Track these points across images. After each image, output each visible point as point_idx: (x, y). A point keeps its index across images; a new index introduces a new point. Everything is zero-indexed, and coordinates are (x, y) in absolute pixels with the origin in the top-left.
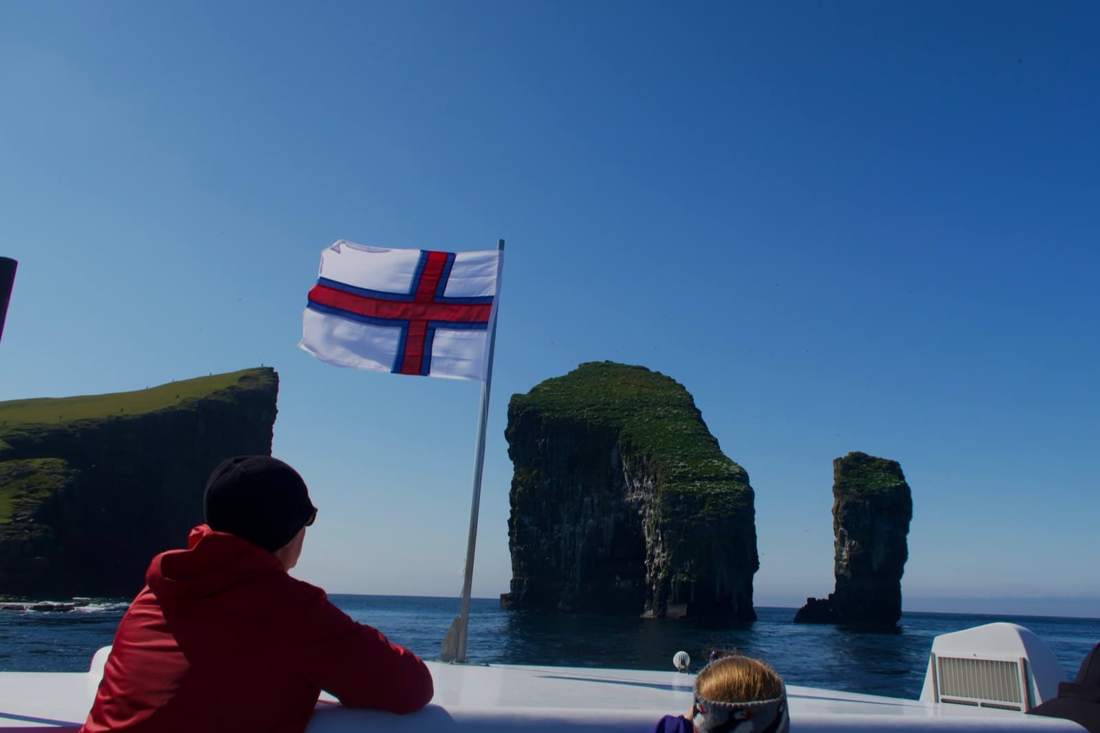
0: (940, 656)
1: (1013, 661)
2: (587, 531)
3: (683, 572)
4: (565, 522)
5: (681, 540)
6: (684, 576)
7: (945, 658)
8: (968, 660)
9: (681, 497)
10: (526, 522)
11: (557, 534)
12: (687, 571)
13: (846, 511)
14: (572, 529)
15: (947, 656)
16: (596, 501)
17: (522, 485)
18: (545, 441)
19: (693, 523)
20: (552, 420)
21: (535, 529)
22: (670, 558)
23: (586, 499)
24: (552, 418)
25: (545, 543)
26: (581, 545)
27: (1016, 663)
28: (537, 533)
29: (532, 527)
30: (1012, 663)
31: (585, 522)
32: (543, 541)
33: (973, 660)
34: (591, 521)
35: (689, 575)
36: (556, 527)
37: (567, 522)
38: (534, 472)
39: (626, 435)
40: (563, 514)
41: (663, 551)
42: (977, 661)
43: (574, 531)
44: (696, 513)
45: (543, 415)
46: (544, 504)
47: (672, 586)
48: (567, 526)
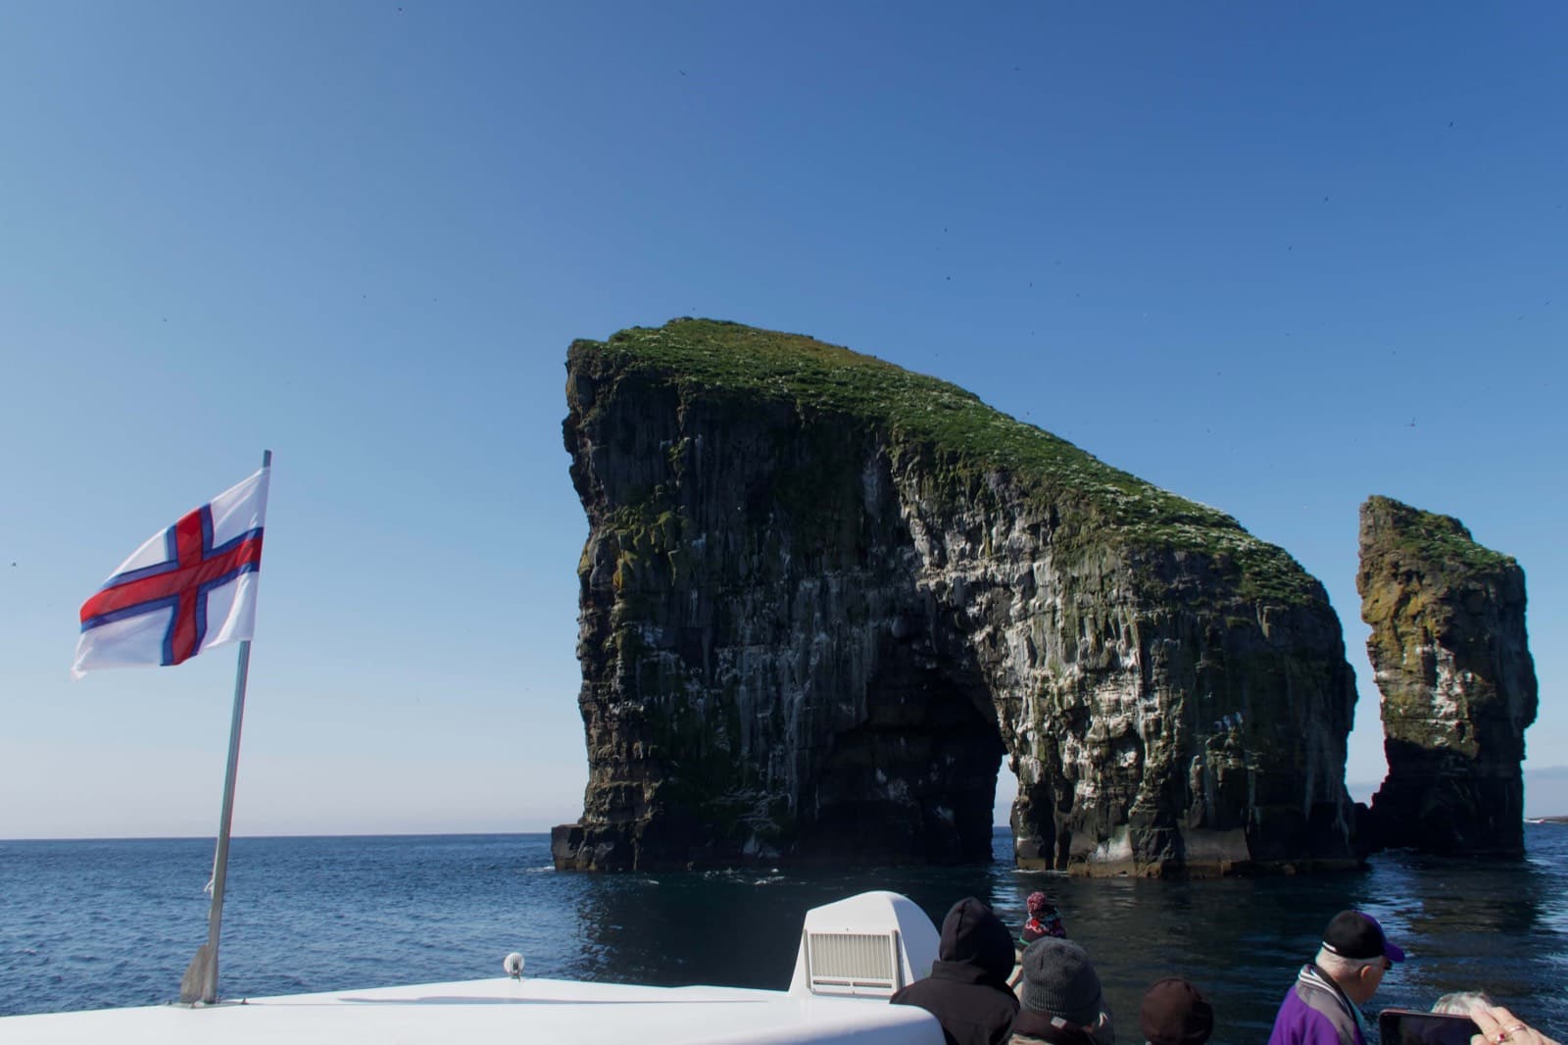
0: (815, 932)
1: (884, 934)
2: (814, 661)
3: (1217, 745)
4: (747, 641)
5: (1202, 663)
6: (1225, 757)
7: (817, 935)
8: (841, 936)
9: (1179, 555)
10: (649, 639)
11: (728, 671)
12: (1230, 741)
13: (1447, 608)
14: (768, 657)
15: (820, 933)
16: (834, 590)
17: (631, 549)
18: (692, 442)
19: (1230, 620)
20: (708, 391)
21: (672, 657)
22: (1177, 709)
23: (806, 585)
24: (707, 387)
25: (699, 694)
26: (798, 697)
27: (889, 937)
28: (678, 667)
29: (663, 653)
30: (884, 937)
31: (809, 640)
32: (693, 687)
33: (845, 936)
34: (822, 637)
35: (1238, 753)
36: (725, 653)
37: (755, 641)
38: (663, 518)
39: (915, 430)
40: (742, 622)
41: (1147, 691)
42: (850, 936)
43: (773, 663)
44: (1227, 595)
45: (678, 380)
46: (695, 595)
47: (1193, 782)
48: (754, 649)
